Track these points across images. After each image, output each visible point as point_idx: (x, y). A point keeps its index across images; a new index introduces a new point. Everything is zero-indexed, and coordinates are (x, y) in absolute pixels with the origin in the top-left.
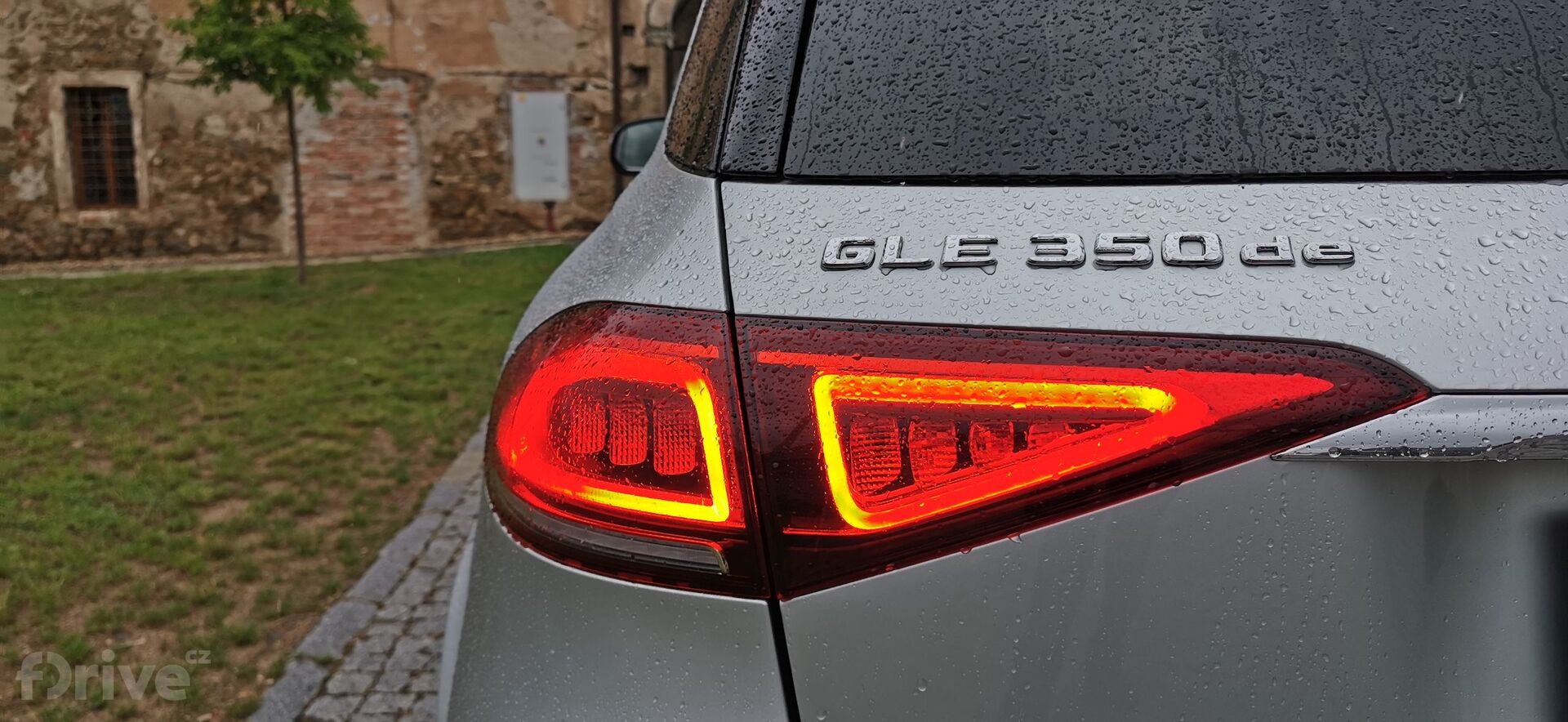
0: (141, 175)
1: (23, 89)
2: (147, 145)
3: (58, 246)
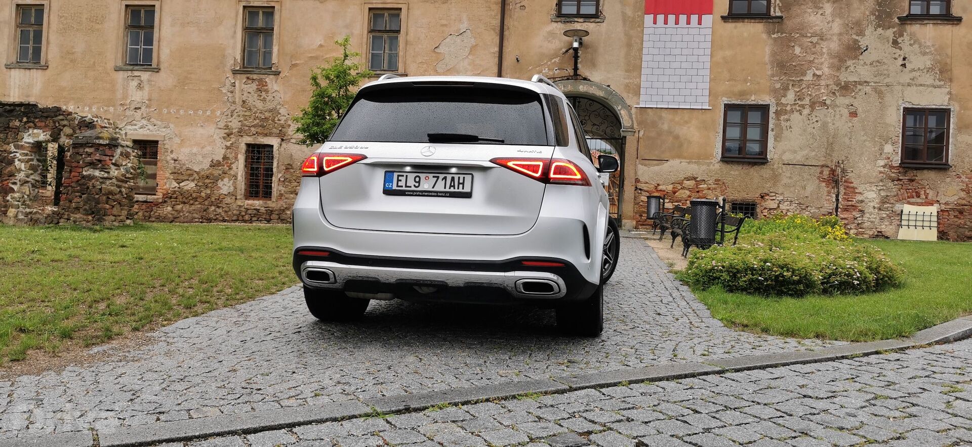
0: (275, 185)
1: (228, 144)
2: (279, 172)
3: (234, 215)
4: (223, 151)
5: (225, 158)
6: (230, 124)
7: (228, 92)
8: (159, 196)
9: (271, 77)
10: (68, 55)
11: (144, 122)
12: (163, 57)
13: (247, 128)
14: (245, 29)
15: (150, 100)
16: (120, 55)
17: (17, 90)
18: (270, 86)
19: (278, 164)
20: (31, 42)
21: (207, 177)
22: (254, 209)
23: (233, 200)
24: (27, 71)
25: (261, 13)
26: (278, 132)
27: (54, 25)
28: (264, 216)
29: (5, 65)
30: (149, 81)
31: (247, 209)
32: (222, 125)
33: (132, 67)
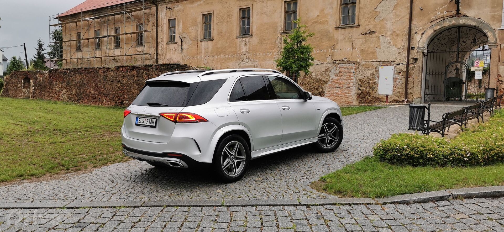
2: (300, 79)
6: (280, 58)
7: (279, 43)
10: (220, 33)
11: (247, 60)
12: (254, 30)
14: (286, 12)
15: (249, 50)
16: (238, 32)
17: (204, 50)
20: (208, 30)
24: (207, 42)
25: (292, 4)
27: (215, 22)
29: (200, 40)
30: (249, 41)
32: (276, 59)
33: (242, 36)
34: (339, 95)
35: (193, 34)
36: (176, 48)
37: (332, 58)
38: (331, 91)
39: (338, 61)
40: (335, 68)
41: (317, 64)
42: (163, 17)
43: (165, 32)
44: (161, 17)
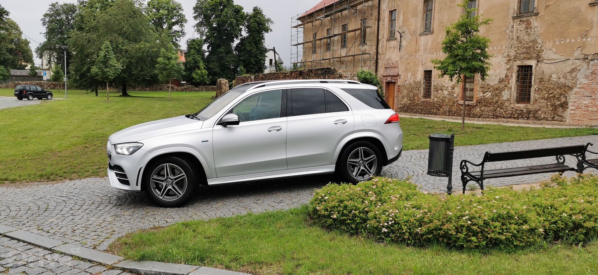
0: (532, 94)
1: (508, 67)
3: (509, 114)
4: (506, 71)
5: (507, 76)
6: (510, 53)
7: (510, 32)
8: (474, 102)
9: (534, 17)
10: (441, 24)
13: (519, 55)
17: (423, 47)
18: (532, 24)
19: (535, 78)
20: (428, 20)
21: (497, 89)
22: (520, 110)
23: (509, 104)
24: (426, 36)
26: (536, 55)
27: (436, 9)
28: (525, 115)
29: (419, 34)
31: (516, 110)
32: (505, 54)
34: (589, 109)
35: (412, 27)
36: (395, 46)
37: (581, 52)
38: (578, 102)
39: (591, 56)
40: (586, 66)
41: (559, 61)
42: (385, 8)
43: (386, 26)
44: (383, 9)
